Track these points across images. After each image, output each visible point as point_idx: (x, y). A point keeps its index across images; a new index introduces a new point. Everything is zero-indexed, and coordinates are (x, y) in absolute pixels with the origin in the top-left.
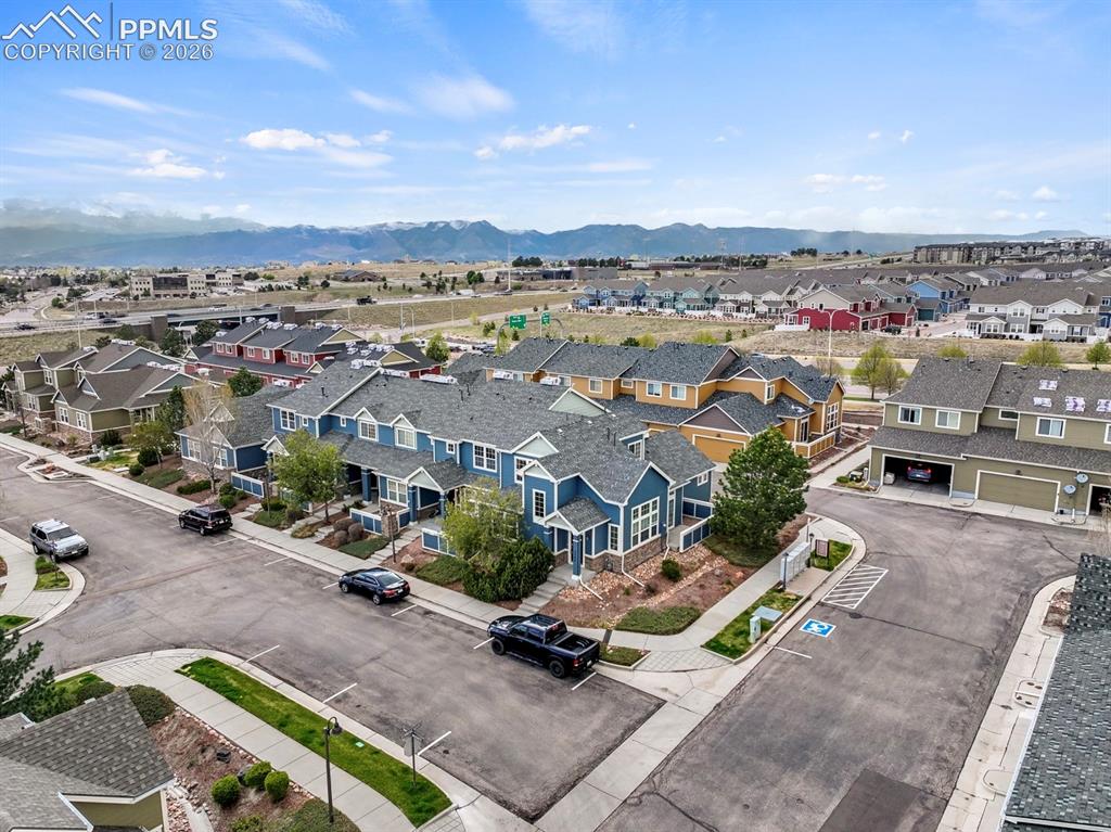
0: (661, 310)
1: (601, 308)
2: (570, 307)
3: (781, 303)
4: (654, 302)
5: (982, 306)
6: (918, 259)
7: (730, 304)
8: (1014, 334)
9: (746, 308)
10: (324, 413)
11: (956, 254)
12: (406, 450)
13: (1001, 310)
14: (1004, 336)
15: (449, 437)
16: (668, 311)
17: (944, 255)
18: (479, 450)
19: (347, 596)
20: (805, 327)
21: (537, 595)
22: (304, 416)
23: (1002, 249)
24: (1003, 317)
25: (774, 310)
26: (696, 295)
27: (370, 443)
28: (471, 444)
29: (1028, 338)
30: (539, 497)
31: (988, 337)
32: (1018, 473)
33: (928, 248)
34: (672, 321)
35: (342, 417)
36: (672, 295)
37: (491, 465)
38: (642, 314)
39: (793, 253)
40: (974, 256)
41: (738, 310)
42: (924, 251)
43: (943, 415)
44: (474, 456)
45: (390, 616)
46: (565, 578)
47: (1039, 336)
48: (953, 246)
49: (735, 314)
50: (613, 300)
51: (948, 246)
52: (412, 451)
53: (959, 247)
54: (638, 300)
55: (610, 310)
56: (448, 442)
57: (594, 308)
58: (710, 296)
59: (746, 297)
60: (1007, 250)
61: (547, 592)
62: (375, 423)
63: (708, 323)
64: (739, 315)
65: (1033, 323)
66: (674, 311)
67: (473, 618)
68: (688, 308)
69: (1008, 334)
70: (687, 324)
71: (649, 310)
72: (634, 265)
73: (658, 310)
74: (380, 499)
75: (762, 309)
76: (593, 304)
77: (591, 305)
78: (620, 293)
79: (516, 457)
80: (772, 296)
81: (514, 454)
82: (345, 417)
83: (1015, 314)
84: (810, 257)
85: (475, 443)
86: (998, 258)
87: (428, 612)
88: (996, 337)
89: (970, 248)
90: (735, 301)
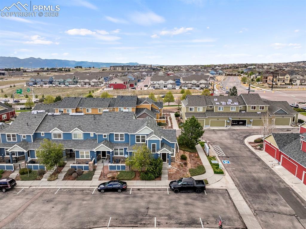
0: (60, 85)
1: (38, 85)
2: (25, 85)
3: (97, 82)
4: (57, 83)
5: (153, 82)
6: (111, 69)
7: (82, 83)
8: (162, 88)
9: (87, 84)
10: (34, 132)
11: (120, 68)
12: (79, 140)
13: (158, 82)
14: (160, 89)
15: (104, 133)
16: (63, 86)
17: (117, 68)
18: (117, 135)
19: (105, 193)
20: (112, 89)
21: (163, 174)
22: (23, 135)
23: (130, 67)
24: (159, 84)
25: (96, 84)
26: (71, 80)
27: (60, 140)
28: (113, 134)
29: (165, 89)
30: (154, 146)
31: (156, 89)
32: (218, 119)
33: (113, 66)
34: (66, 88)
35: (42, 132)
36: (63, 81)
37: (122, 139)
38: (54, 87)
39: (75, 67)
40: (124, 69)
41: (85, 84)
42: (112, 67)
43: (199, 109)
44: (115, 137)
45: (129, 194)
46: (167, 167)
47: (167, 88)
48: (119, 66)
49: (84, 86)
50: (42, 83)
51: (118, 66)
52: (82, 140)
53: (120, 66)
54: (51, 82)
55: (42, 86)
56: (104, 134)
57: (35, 85)
58: (75, 81)
59: (87, 81)
60: (131, 67)
61: (165, 172)
62: (61, 132)
63: (77, 89)
64: (86, 86)
65: (165, 85)
66: (65, 85)
67: (153, 186)
68: (69, 84)
69: (160, 88)
70: (70, 89)
71: (56, 86)
72: (27, 71)
73: (59, 85)
74: (76, 159)
75: (93, 84)
76: (34, 84)
77: (33, 84)
78: (44, 80)
79: (136, 135)
80: (94, 80)
81: (136, 134)
82: (44, 132)
83: (161, 83)
84: (80, 69)
85: (115, 133)
86: (129, 69)
87: (139, 189)
88: (158, 89)
89: (123, 67)
90: (84, 82)
